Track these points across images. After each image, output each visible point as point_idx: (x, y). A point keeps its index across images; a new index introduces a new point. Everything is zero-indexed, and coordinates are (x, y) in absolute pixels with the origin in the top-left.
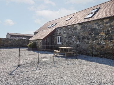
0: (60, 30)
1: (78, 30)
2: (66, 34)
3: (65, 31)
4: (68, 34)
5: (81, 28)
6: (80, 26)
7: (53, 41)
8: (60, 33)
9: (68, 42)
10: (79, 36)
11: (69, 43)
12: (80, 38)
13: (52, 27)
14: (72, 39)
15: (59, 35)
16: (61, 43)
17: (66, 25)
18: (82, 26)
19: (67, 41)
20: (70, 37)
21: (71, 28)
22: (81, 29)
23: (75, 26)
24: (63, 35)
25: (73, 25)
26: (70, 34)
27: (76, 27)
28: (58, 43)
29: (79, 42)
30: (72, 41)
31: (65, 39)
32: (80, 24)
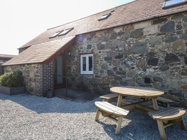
0: (90, 39)
1: (148, 37)
2: (107, 50)
3: (104, 43)
4: (113, 49)
5: (161, 31)
6: (156, 26)
7: (70, 68)
8: (89, 47)
9: (115, 69)
10: (152, 54)
11: (118, 73)
12: (157, 60)
13: (65, 34)
14: (129, 63)
15: (85, 54)
16: (92, 72)
17: (109, 27)
18: (162, 24)
19: (111, 67)
20: (119, 57)
21: (123, 33)
22: (159, 35)
23: (137, 27)
24: (96, 51)
25: (132, 24)
26: (120, 49)
27: (142, 29)
28: (82, 72)
29: (152, 70)
30: (128, 66)
31: (104, 62)
32: (156, 20)
